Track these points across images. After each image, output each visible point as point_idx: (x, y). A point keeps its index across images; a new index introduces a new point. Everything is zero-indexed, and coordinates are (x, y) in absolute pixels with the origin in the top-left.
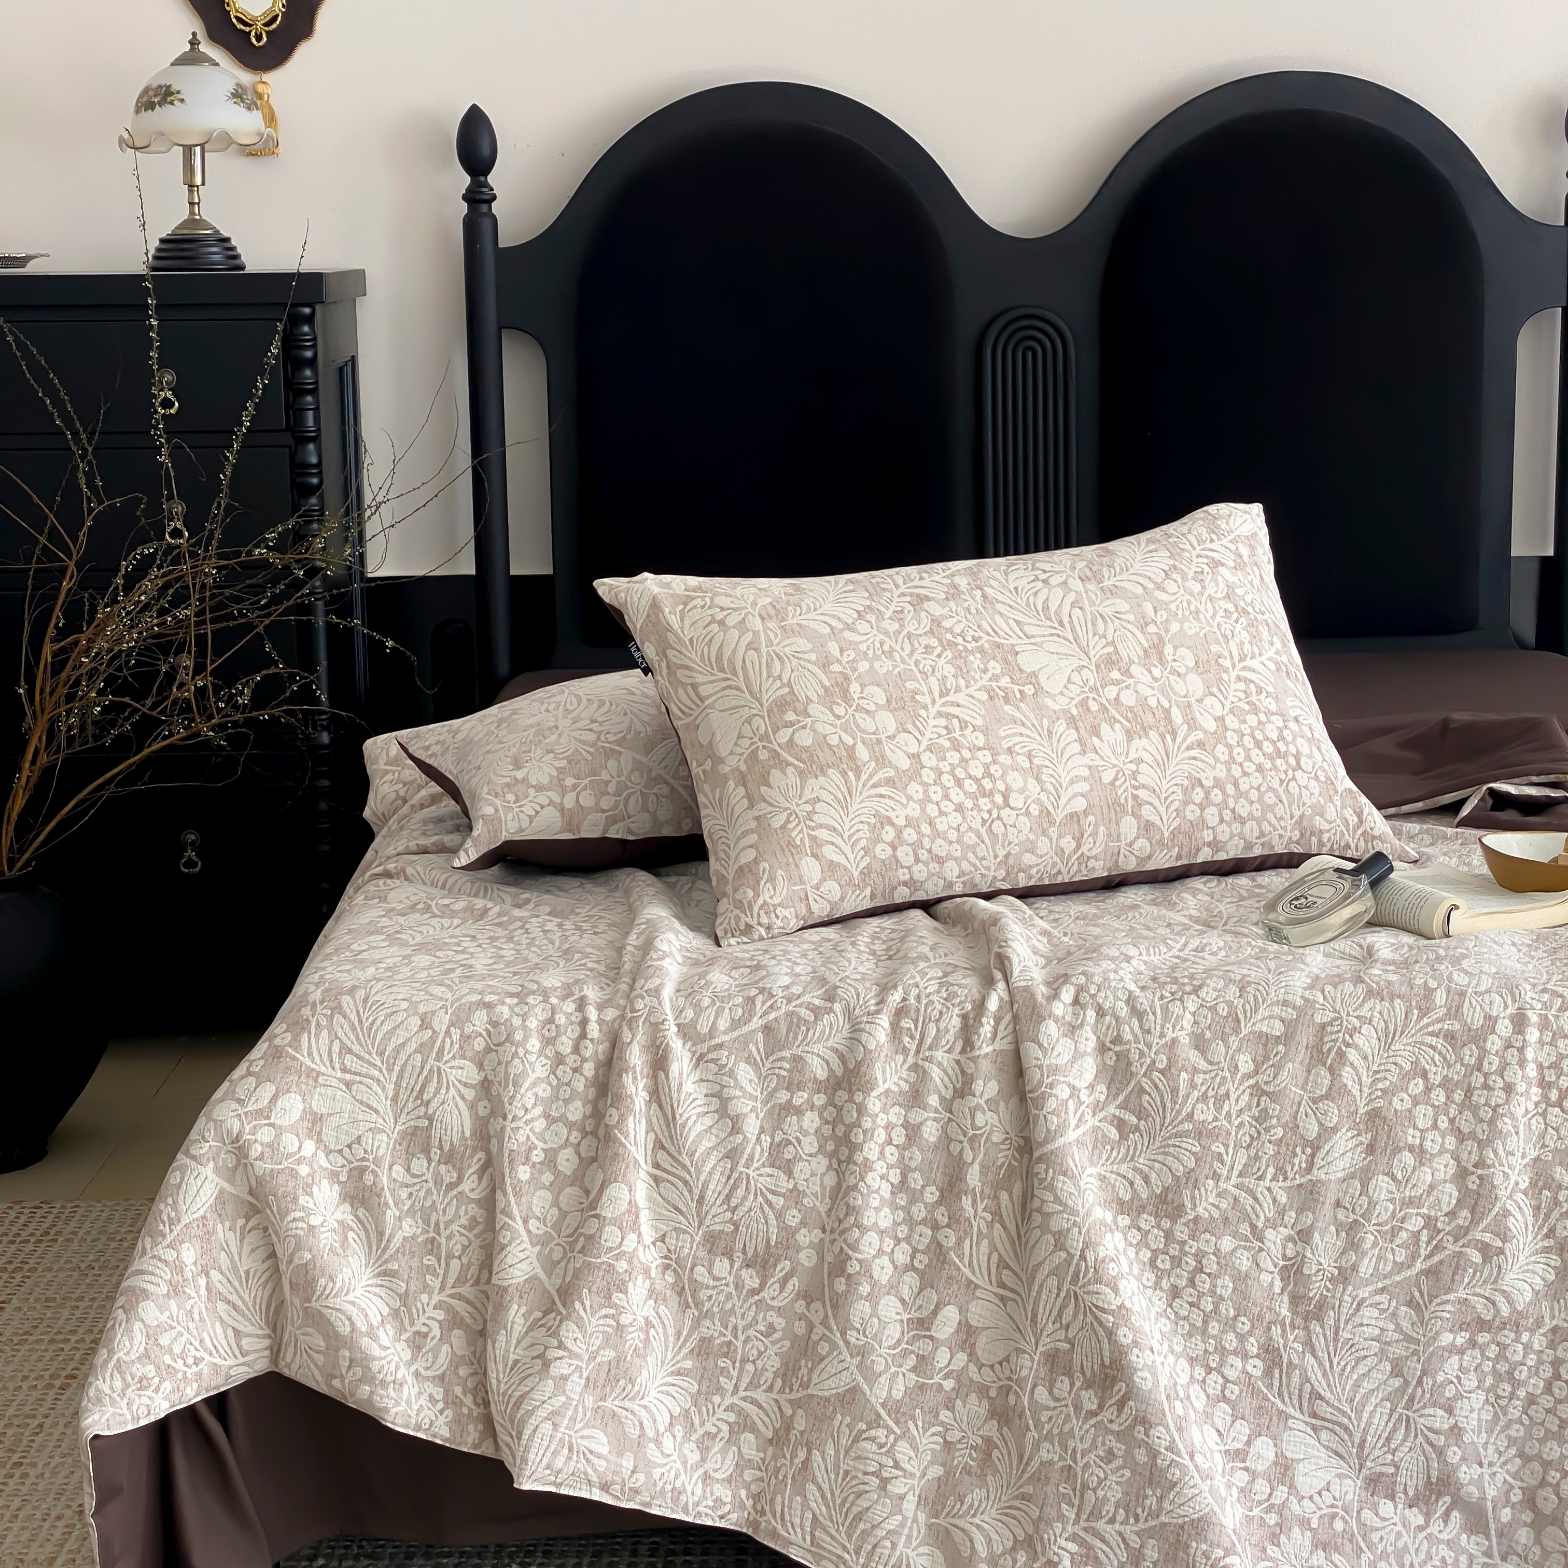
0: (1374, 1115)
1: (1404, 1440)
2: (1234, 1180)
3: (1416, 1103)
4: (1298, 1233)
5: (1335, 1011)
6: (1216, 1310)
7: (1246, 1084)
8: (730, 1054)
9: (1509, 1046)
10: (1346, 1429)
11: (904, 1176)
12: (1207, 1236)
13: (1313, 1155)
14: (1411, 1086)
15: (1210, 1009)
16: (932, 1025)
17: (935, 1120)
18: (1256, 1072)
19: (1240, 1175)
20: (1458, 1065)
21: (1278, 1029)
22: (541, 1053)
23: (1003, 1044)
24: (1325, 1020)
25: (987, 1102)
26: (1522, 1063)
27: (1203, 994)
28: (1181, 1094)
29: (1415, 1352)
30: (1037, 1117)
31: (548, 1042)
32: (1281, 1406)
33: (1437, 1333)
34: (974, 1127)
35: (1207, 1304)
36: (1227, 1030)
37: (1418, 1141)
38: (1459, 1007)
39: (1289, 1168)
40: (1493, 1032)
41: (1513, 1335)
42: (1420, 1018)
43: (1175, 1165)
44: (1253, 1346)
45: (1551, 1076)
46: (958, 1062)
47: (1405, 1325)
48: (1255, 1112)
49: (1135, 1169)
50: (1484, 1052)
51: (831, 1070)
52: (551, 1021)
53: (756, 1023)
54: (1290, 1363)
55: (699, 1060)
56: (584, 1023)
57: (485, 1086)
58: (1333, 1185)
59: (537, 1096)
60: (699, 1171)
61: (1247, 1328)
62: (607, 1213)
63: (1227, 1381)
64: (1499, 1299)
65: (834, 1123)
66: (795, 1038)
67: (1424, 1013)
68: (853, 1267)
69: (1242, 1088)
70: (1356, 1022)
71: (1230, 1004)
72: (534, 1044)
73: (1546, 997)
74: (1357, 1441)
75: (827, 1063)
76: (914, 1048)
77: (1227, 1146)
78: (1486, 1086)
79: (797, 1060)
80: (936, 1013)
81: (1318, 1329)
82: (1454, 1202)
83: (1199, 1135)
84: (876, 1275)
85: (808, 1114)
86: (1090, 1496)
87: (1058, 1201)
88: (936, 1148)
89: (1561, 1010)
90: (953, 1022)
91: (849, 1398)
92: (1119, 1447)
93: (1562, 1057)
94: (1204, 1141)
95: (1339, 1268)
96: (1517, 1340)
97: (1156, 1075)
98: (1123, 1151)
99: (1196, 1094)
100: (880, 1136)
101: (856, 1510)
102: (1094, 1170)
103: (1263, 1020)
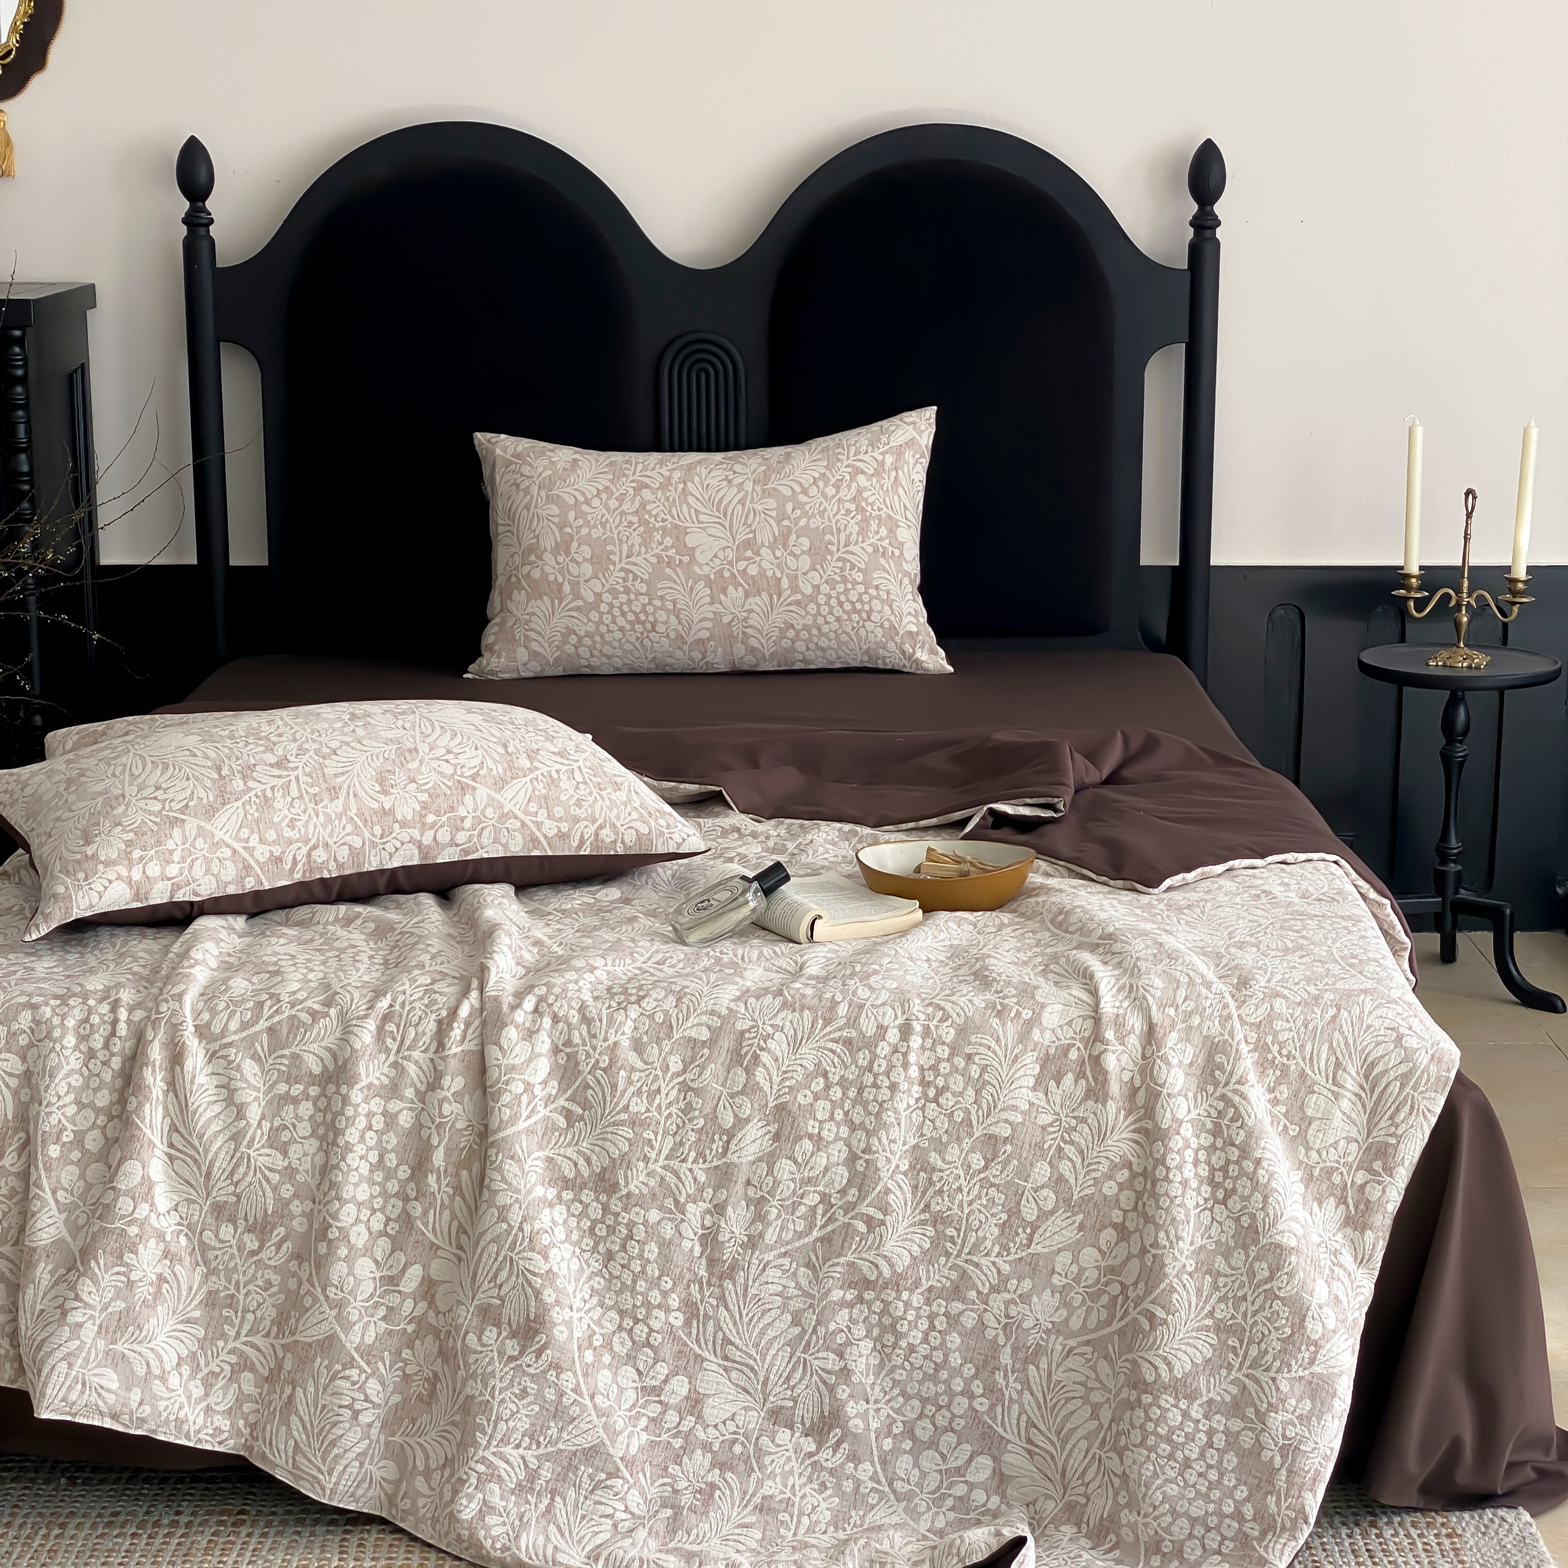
0: (781, 1108)
1: (801, 1379)
2: (661, 1162)
3: (816, 1098)
4: (715, 1206)
5: (753, 1020)
6: (643, 1271)
7: (675, 1081)
8: (238, 1052)
9: (896, 1051)
10: (752, 1369)
11: (381, 1156)
12: (637, 1209)
13: (728, 1142)
14: (814, 1084)
15: (648, 1017)
16: (412, 1029)
17: (410, 1109)
18: (684, 1071)
19: (667, 1158)
20: (853, 1067)
21: (705, 1034)
22: (76, 1048)
23: (470, 1046)
24: (745, 1027)
25: (453, 1094)
26: (906, 1065)
27: (644, 1004)
28: (620, 1088)
29: (811, 1306)
30: (493, 1108)
31: (83, 1039)
32: (698, 1350)
33: (829, 1290)
34: (441, 1116)
35: (636, 1266)
36: (661, 1035)
37: (816, 1131)
38: (857, 1018)
39: (708, 1152)
40: (884, 1039)
41: (894, 1294)
42: (824, 1026)
43: (612, 1149)
44: (674, 1301)
45: (930, 1076)
46: (432, 1060)
47: (804, 1283)
48: (682, 1105)
49: (579, 1152)
50: (874, 1056)
51: (325, 1066)
52: (86, 1020)
53: (262, 1025)
54: (706, 1315)
55: (212, 1056)
56: (115, 1022)
57: (27, 1077)
58: (744, 1168)
59: (69, 1085)
60: (206, 1151)
61: (669, 1286)
62: (122, 1186)
63: (651, 1330)
64: (882, 1263)
65: (325, 1111)
66: (295, 1039)
67: (827, 1022)
68: (333, 1234)
69: (671, 1085)
70: (770, 1030)
71: (666, 1013)
72: (70, 1040)
73: (931, 1009)
74: (762, 1379)
75: (321, 1060)
76: (395, 1048)
77: (656, 1134)
79: (295, 1057)
80: (416, 1018)
81: (730, 1286)
82: (845, 1181)
83: (633, 1124)
84: (353, 1240)
85: (303, 1103)
86: (502, 1426)
87: (504, 1180)
88: (409, 1133)
89: (941, 1020)
90: (430, 1026)
91: (329, 1344)
92: (532, 1387)
93: (939, 1060)
94: (637, 1129)
95: (748, 1236)
96: (898, 1298)
97: (599, 1073)
98: (569, 1136)
99: (632, 1089)
100: (362, 1122)
101: (331, 1437)
102: (541, 1154)
103: (693, 1027)
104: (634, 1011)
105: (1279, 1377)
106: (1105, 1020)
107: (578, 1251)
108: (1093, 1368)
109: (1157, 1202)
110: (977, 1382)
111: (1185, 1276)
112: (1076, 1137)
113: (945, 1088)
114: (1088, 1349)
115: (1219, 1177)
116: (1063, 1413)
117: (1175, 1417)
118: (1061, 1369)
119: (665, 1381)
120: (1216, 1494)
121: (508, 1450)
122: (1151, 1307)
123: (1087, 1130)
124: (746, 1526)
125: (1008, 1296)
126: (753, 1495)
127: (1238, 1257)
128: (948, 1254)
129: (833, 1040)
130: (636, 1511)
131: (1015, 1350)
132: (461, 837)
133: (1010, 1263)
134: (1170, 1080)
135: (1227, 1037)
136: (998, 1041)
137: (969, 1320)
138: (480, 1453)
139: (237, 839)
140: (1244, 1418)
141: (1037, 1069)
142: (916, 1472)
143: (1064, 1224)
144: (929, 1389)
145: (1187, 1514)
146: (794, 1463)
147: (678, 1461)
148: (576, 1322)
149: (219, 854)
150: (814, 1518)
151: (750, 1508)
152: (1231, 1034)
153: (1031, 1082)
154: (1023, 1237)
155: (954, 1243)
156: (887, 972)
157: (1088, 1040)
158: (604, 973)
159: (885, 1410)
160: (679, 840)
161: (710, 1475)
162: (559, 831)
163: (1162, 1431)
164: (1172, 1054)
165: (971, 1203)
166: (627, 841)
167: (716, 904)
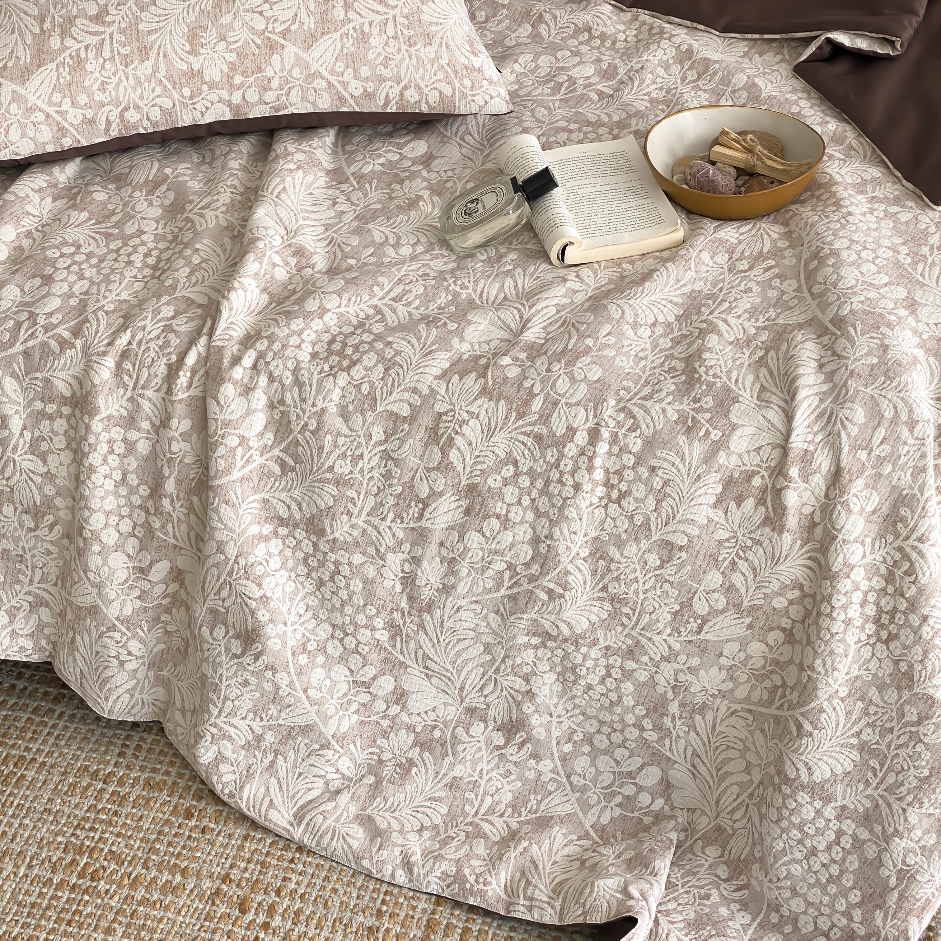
0: (472, 488)
1: (492, 692)
2: (363, 518)
3: (506, 483)
5: (452, 404)
6: (350, 599)
7: (378, 449)
9: (583, 454)
10: (450, 679)
11: (124, 475)
12: (343, 552)
13: (423, 509)
14: (504, 471)
15: (355, 387)
16: (145, 369)
17: (147, 438)
18: (386, 441)
19: (368, 515)
20: (542, 461)
21: (405, 411)
23: (196, 392)
24: (443, 410)
25: (181, 435)
26: (590, 469)
27: (352, 373)
28: (325, 451)
29: (499, 643)
30: (211, 457)
32: (401, 658)
33: (515, 635)
34: (170, 452)
35: (344, 595)
36: (366, 406)
37: (504, 512)
38: (549, 416)
39: (405, 515)
40: (572, 441)
41: (573, 648)
42: (517, 420)
43: (319, 501)
44: (379, 623)
45: (614, 480)
46: (164, 399)
47: (494, 625)
48: (383, 471)
49: (291, 498)
50: (562, 455)
51: (73, 391)
53: (18, 348)
54: (408, 636)
58: (437, 533)
61: (374, 611)
63: (359, 643)
64: (562, 625)
66: (46, 365)
67: (521, 415)
68: (87, 534)
69: (374, 452)
70: (465, 416)
71: (372, 384)
73: (622, 415)
74: (458, 687)
75: (71, 385)
76: (131, 385)
77: (359, 493)
78: (560, 481)
79: (47, 381)
80: (149, 360)
81: (428, 618)
82: (529, 558)
83: (337, 483)
84: (104, 539)
85: (58, 420)
86: (229, 703)
87: (220, 520)
88: (147, 459)
89: (631, 429)
90: (161, 369)
91: (94, 610)
92: (253, 680)
93: (624, 467)
94: (341, 488)
95: (444, 585)
96: (578, 651)
97: (308, 434)
98: (283, 484)
99: (337, 452)
100: (103, 448)
101: (104, 676)
102: (258, 497)
103: (395, 401)
104: (342, 379)
105: (910, 810)
106: (791, 456)
107: (293, 575)
108: (752, 733)
109: (819, 632)
110: (649, 721)
111: (836, 701)
112: (750, 555)
113: (628, 493)
114: (750, 717)
115: (885, 619)
116: (723, 756)
117: (809, 812)
118: (724, 723)
119: (374, 679)
120: (833, 889)
121: (236, 721)
122: (801, 719)
123: (761, 551)
124: (435, 799)
125: (677, 666)
126: (445, 775)
127: (892, 695)
128: (624, 626)
129: (524, 434)
130: (346, 773)
131: (682, 705)
133: (681, 643)
134: (847, 527)
135: (916, 491)
136: (683, 458)
137: (643, 676)
138: (213, 720)
139: (50, 103)
140: (871, 831)
141: (720, 489)
142: (593, 770)
143: (734, 622)
144: (606, 716)
145: (804, 896)
146: (483, 752)
147: (385, 735)
148: (289, 634)
149: (33, 119)
150: (496, 798)
151: (441, 784)
152: (921, 490)
153: (713, 500)
154: (693, 625)
155: (629, 619)
156: (599, 350)
157: (773, 472)
158: (335, 316)
159: (567, 723)
160: (482, 103)
161: (411, 752)
162: (365, 91)
163: (796, 820)
164: (855, 500)
165: (646, 592)
166: (431, 102)
167: (481, 210)
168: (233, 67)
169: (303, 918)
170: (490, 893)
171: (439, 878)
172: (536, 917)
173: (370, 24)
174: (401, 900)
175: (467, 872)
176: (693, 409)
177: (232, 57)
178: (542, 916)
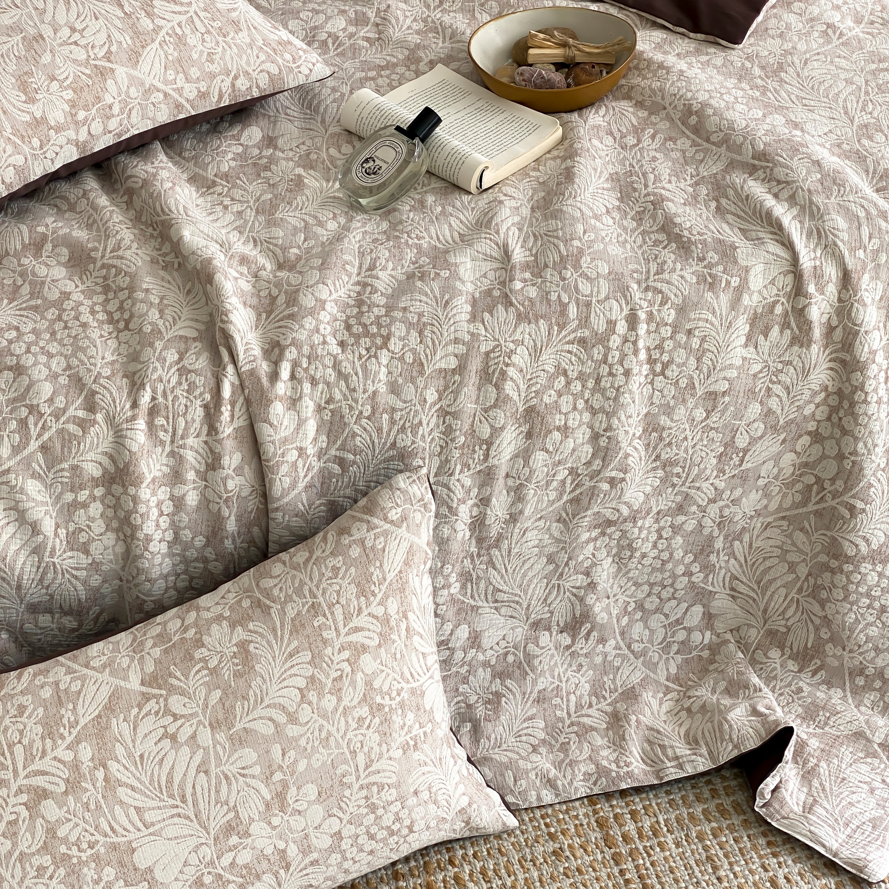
0: (530, 411)
1: (556, 598)
3: (560, 395)
4: (481, 500)
5: (495, 340)
7: (433, 410)
8: (17, 476)
9: (626, 341)
11: (177, 534)
13: (488, 450)
14: (556, 384)
15: (399, 359)
16: (181, 418)
17: (195, 488)
18: (440, 399)
19: (436, 475)
20: (590, 362)
21: (453, 363)
23: (241, 422)
24: (489, 348)
25: (234, 470)
26: (636, 352)
28: (385, 431)
29: (563, 548)
32: (473, 603)
33: (578, 535)
34: (227, 491)
37: (563, 422)
38: (588, 317)
39: (471, 462)
40: (614, 333)
41: (631, 524)
42: (559, 332)
44: (453, 578)
45: (656, 355)
46: (206, 443)
47: (556, 534)
48: (442, 428)
49: (356, 491)
50: (608, 349)
51: (105, 469)
53: (34, 445)
54: (478, 577)
58: (503, 466)
60: (12, 570)
61: (450, 569)
63: (438, 605)
64: (623, 507)
65: (115, 509)
66: (70, 452)
67: (562, 327)
69: (430, 414)
70: (512, 346)
71: (414, 351)
73: (650, 294)
74: (525, 607)
75: (100, 464)
76: (168, 439)
77: (424, 459)
78: (610, 374)
79: (75, 468)
80: (182, 407)
81: (497, 553)
82: (590, 456)
85: (92, 505)
89: (663, 304)
90: (197, 413)
93: (663, 340)
94: (407, 459)
95: (511, 515)
96: (634, 527)
97: (364, 421)
98: (346, 480)
99: (396, 427)
100: (154, 513)
102: (323, 500)
103: (441, 358)
104: (384, 357)
106: (805, 277)
108: (790, 536)
109: (856, 420)
110: (696, 564)
111: (879, 473)
112: (782, 377)
113: (671, 362)
114: (785, 523)
116: (762, 568)
117: (873, 578)
118: (760, 539)
119: (451, 634)
122: (852, 501)
123: (792, 370)
124: (530, 718)
125: (721, 503)
126: (531, 692)
128: (674, 486)
131: (726, 537)
132: (113, 124)
133: (725, 481)
134: (866, 319)
136: (714, 313)
137: (690, 525)
141: (748, 328)
142: (647, 632)
143: (770, 443)
144: (657, 577)
146: (556, 657)
147: (465, 680)
150: (578, 693)
151: (530, 702)
153: (743, 339)
154: (736, 460)
155: (679, 477)
156: (589, 248)
157: (790, 297)
158: (333, 304)
159: (622, 598)
160: (307, 72)
161: (493, 686)
162: (199, 91)
163: (863, 589)
164: (867, 294)
165: (694, 446)
166: (261, 85)
167: (384, 166)
168: (73, 104)
169: (490, 873)
170: (636, 771)
171: (583, 781)
172: (690, 771)
173: (179, 25)
174: (561, 816)
175: (605, 763)
176: (705, 267)
177: (69, 94)
178: (695, 768)
